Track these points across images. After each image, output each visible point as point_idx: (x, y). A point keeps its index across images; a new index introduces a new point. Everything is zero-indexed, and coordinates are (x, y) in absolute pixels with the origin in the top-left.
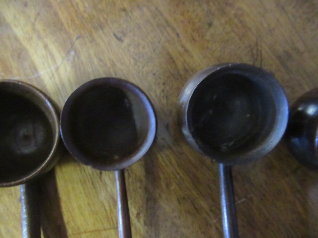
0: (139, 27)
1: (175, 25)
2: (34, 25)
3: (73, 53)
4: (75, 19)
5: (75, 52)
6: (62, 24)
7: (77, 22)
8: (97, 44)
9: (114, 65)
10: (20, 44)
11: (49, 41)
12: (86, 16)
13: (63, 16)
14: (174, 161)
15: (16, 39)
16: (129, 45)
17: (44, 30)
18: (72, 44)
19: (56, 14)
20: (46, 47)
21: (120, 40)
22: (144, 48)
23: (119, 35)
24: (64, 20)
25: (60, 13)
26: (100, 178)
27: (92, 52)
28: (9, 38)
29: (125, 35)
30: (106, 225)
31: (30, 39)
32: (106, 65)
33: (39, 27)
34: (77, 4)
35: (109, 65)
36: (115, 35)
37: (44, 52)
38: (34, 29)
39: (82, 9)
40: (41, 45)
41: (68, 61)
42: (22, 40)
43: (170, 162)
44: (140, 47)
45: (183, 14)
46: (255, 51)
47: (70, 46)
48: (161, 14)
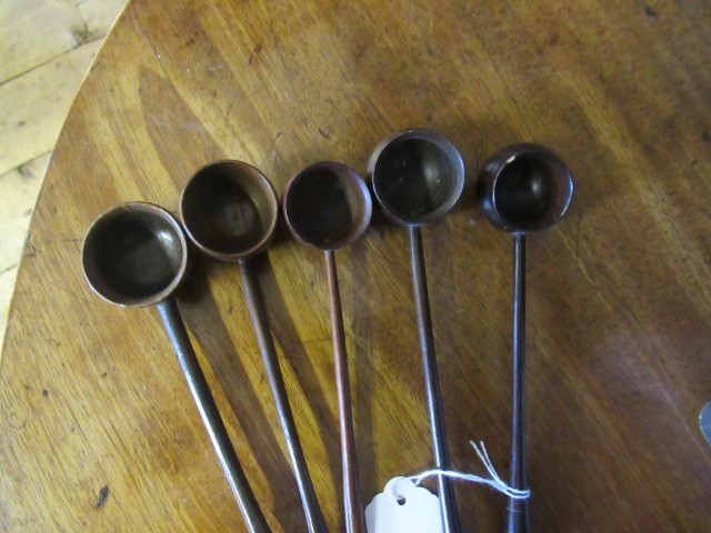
0: (349, 123)
1: (389, 120)
2: (226, 119)
3: (274, 153)
4: (274, 112)
5: (277, 152)
6: (259, 119)
7: (277, 116)
8: (301, 142)
10: (214, 142)
11: (245, 138)
12: (286, 108)
13: (260, 109)
14: (389, 272)
15: (208, 137)
16: (338, 143)
17: (239, 126)
18: (273, 143)
19: (252, 106)
20: (243, 146)
21: (327, 137)
22: (354, 146)
23: (325, 131)
24: (261, 115)
25: (256, 106)
26: (312, 290)
27: (296, 151)
28: (200, 135)
29: (332, 131)
30: (321, 336)
31: (224, 136)
33: (233, 122)
34: (275, 94)
36: (320, 131)
38: (227, 125)
39: (281, 100)
40: (237, 144)
41: (269, 162)
42: (214, 137)
43: (385, 272)
44: (350, 145)
45: (398, 105)
46: (478, 151)
47: (270, 145)
48: (374, 106)
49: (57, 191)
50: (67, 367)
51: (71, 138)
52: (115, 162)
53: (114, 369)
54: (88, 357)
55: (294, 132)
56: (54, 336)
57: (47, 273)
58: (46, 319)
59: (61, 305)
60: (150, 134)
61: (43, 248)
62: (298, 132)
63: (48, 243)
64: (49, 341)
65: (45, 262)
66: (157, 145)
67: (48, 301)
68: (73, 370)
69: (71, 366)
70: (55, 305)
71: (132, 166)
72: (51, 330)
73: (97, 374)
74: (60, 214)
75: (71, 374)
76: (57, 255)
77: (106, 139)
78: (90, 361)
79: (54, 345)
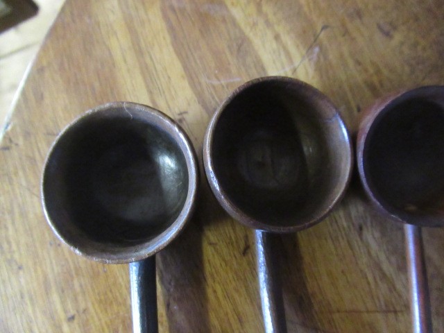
2: (259, 5)
3: (317, 50)
5: (321, 49)
6: (300, 7)
7: (323, 5)
8: (353, 39)
9: (378, 72)
10: (241, 31)
11: (280, 29)
15: (234, 23)
16: (402, 43)
17: (275, 14)
18: (316, 37)
20: (277, 37)
21: (388, 35)
22: (424, 49)
23: (387, 28)
26: (360, 235)
27: (345, 50)
28: (224, 21)
29: (395, 28)
30: (370, 305)
31: (255, 24)
32: (366, 71)
33: (267, 8)
35: (371, 71)
36: (379, 27)
37: (274, 45)
38: (260, 12)
40: (270, 35)
41: (310, 60)
42: (242, 25)
44: (419, 48)
47: (312, 39)
49: (47, 74)
50: (27, 299)
51: (72, 14)
52: (119, 45)
53: (85, 311)
54: (54, 289)
55: (343, 25)
56: (16, 256)
57: (21, 173)
58: (11, 232)
59: (31, 216)
60: (165, 17)
61: (21, 141)
62: (350, 26)
63: (27, 135)
64: (9, 262)
65: (20, 159)
66: (171, 29)
67: (16, 210)
68: (33, 305)
69: (31, 299)
70: (23, 215)
71: (139, 52)
72: (14, 247)
73: (62, 315)
74: (47, 101)
75: (30, 310)
76: (36, 150)
77: (112, 17)
78: (55, 297)
79: (15, 267)
